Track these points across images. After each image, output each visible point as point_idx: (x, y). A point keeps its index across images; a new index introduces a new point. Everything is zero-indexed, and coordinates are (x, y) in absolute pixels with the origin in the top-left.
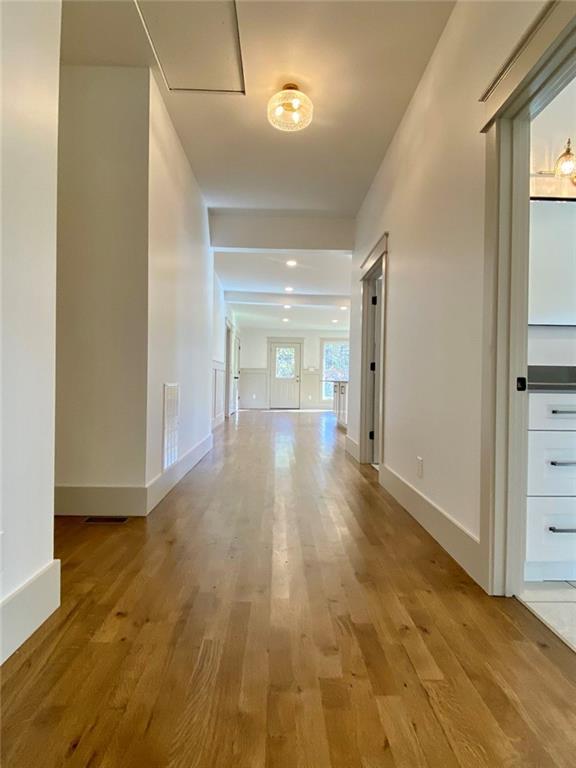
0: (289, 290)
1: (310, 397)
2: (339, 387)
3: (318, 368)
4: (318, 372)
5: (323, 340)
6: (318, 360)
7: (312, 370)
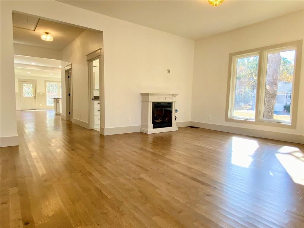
0: (34, 64)
1: (41, 105)
2: (56, 100)
3: (44, 93)
4: (44, 95)
5: (46, 81)
6: (44, 90)
7: (42, 93)
